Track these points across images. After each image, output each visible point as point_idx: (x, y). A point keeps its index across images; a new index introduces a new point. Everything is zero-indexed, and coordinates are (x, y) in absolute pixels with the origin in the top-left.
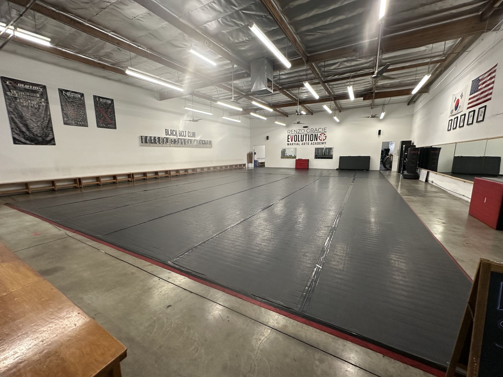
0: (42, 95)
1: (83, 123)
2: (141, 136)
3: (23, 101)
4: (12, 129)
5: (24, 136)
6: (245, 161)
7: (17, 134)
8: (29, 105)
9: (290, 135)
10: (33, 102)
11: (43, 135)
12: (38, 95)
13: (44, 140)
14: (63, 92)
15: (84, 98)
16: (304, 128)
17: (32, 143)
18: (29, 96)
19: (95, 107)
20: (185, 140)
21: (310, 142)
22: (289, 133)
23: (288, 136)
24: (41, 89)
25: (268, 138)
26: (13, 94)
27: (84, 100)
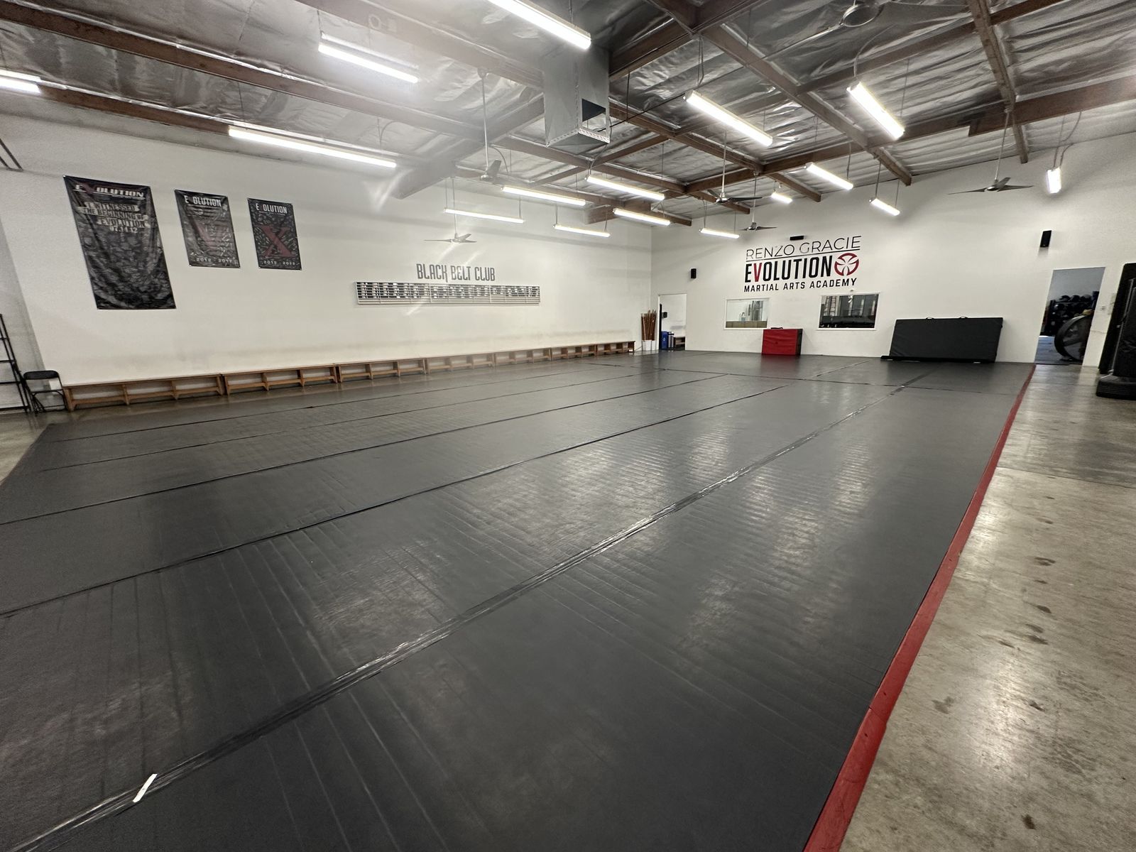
0: (143, 206)
1: (229, 259)
2: (358, 283)
3: (109, 223)
4: (92, 279)
5: (116, 291)
6: (633, 333)
7: (101, 288)
8: (120, 229)
9: (753, 263)
10: (127, 222)
11: (150, 288)
12: (137, 209)
13: (153, 298)
14: (185, 196)
15: (228, 207)
16: (793, 243)
17: (131, 306)
18: (120, 211)
19: (253, 225)
20: (466, 287)
21: (808, 280)
22: (750, 258)
23: (748, 266)
24: (142, 195)
25: (693, 274)
26: (89, 211)
27: (229, 210)
